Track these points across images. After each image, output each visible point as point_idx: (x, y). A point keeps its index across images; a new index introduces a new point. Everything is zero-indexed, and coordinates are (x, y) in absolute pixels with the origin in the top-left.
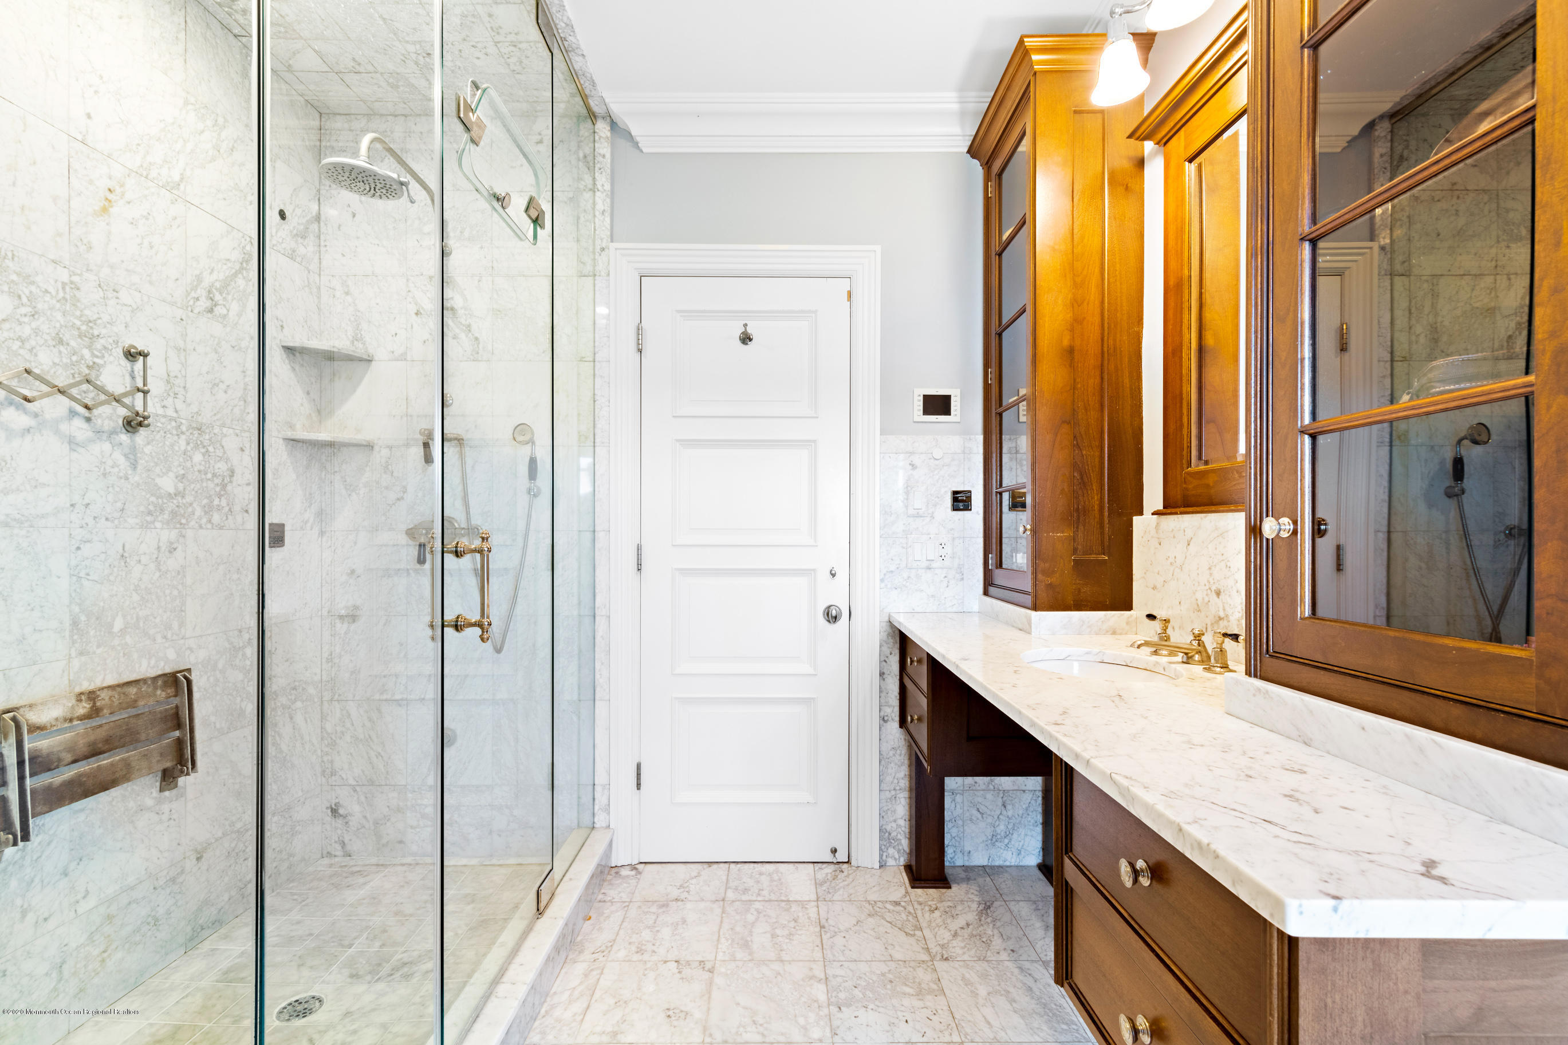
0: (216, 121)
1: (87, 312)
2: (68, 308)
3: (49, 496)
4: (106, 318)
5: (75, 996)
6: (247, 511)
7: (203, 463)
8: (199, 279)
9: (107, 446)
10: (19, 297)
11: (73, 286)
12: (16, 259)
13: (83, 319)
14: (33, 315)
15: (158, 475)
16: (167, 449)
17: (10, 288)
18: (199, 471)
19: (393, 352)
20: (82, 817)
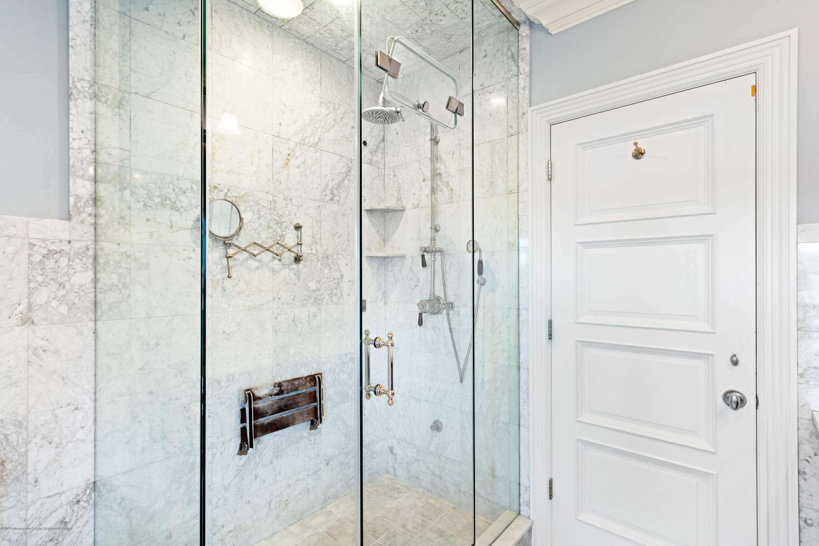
0: (335, 107)
1: (280, 212)
2: (272, 212)
3: (264, 296)
4: (287, 213)
5: (275, 518)
6: (349, 295)
7: (329, 274)
8: (327, 185)
9: (287, 271)
10: (254, 211)
11: (274, 202)
12: (253, 195)
13: (278, 215)
14: (259, 218)
15: (309, 282)
16: (312, 269)
17: (250, 208)
18: (327, 278)
19: (413, 204)
20: (278, 438)
